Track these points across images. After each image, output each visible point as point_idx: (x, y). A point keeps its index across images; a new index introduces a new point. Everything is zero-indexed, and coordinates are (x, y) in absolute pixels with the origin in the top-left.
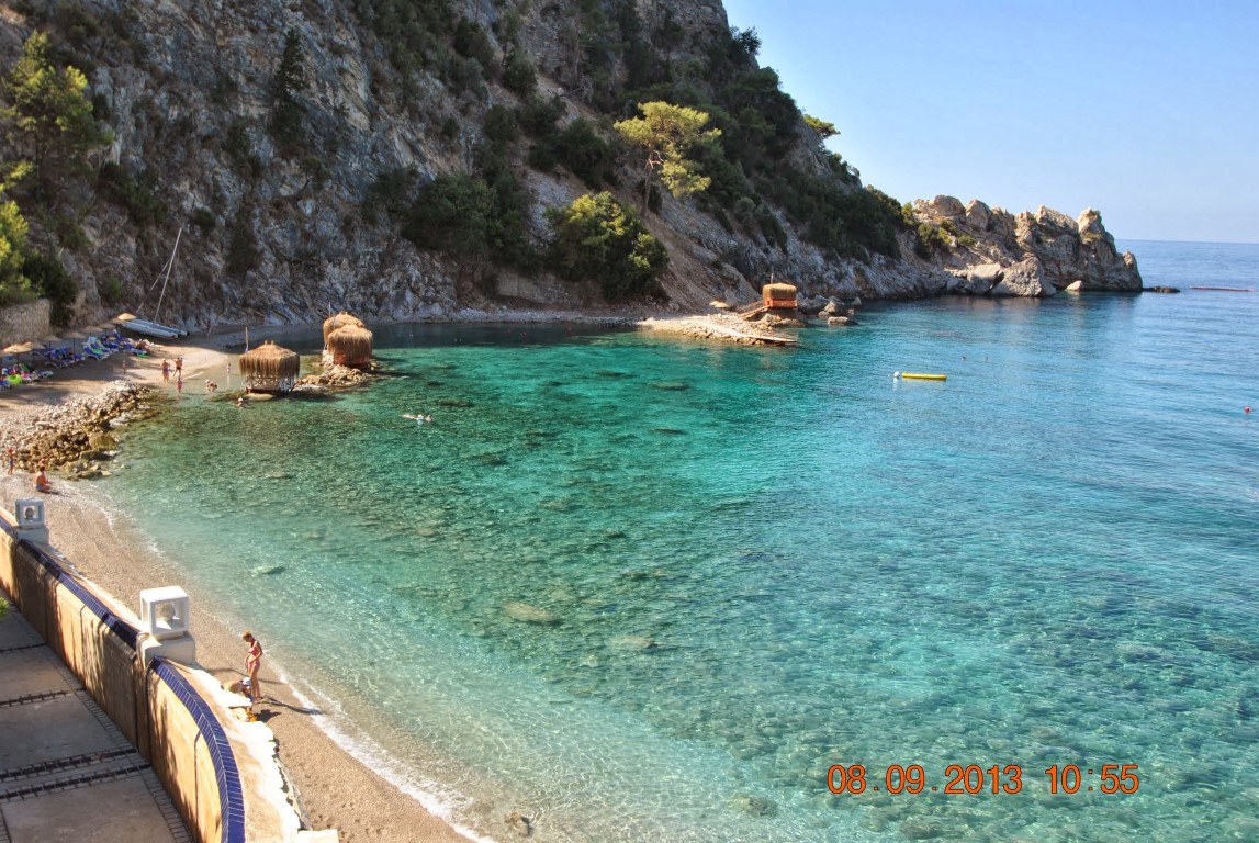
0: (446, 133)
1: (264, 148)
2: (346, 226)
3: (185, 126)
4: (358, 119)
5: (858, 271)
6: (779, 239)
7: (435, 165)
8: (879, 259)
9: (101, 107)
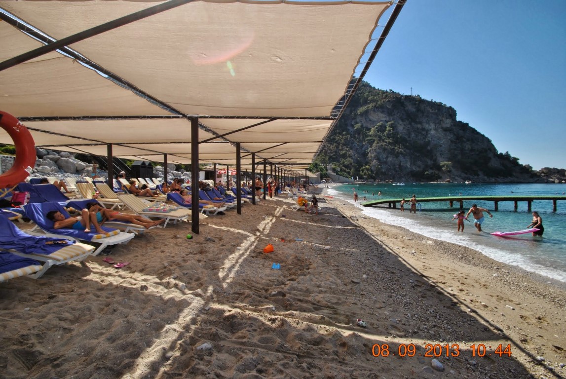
0: (419, 167)
1: (398, 170)
2: (405, 175)
3: (390, 168)
4: (409, 166)
5: (495, 179)
6: (478, 175)
7: (418, 169)
8: (502, 177)
9: (382, 168)
